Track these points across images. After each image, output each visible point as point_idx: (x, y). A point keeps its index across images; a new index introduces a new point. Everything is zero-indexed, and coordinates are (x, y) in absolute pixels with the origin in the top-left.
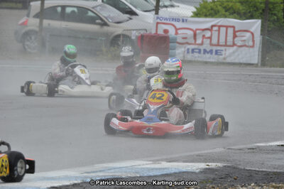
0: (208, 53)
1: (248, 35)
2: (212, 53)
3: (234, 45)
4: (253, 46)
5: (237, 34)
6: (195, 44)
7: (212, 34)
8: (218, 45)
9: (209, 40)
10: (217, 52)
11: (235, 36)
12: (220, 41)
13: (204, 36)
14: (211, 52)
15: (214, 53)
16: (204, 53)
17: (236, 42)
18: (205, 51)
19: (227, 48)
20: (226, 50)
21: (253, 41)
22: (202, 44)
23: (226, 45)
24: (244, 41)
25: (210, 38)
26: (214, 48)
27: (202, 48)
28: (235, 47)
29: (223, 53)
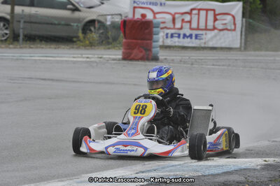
0: (187, 37)
1: (229, 18)
2: (191, 38)
3: (214, 28)
4: (234, 30)
5: (218, 17)
6: (174, 28)
7: (191, 19)
8: (198, 29)
9: (188, 24)
10: (196, 36)
11: (215, 20)
12: (200, 25)
13: (183, 20)
14: (191, 36)
15: (194, 38)
16: (184, 38)
17: (216, 26)
18: (185, 36)
19: (208, 32)
20: (206, 34)
21: (235, 24)
22: (181, 28)
23: (206, 29)
24: (225, 24)
25: (190, 22)
26: (194, 33)
27: (182, 32)
28: (216, 31)
29: (204, 37)
